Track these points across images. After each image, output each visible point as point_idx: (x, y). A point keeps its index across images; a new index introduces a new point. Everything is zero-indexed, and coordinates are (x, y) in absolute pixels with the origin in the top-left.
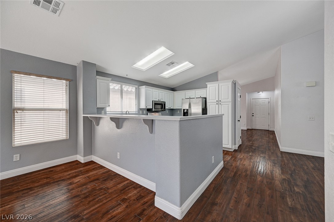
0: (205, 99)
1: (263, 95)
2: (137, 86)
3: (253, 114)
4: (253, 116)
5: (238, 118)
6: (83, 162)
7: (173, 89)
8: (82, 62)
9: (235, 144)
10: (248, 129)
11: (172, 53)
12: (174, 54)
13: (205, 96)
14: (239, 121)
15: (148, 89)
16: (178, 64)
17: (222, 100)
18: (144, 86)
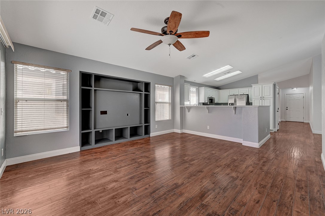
0: (247, 96)
1: (297, 91)
2: (197, 87)
3: (287, 107)
4: (287, 109)
5: (277, 109)
6: (180, 133)
7: (218, 88)
8: (179, 76)
9: (275, 128)
10: (282, 121)
11: (231, 67)
12: (233, 68)
13: (248, 94)
14: (278, 111)
15: (206, 89)
16: (232, 72)
17: (265, 97)
18: (204, 87)
